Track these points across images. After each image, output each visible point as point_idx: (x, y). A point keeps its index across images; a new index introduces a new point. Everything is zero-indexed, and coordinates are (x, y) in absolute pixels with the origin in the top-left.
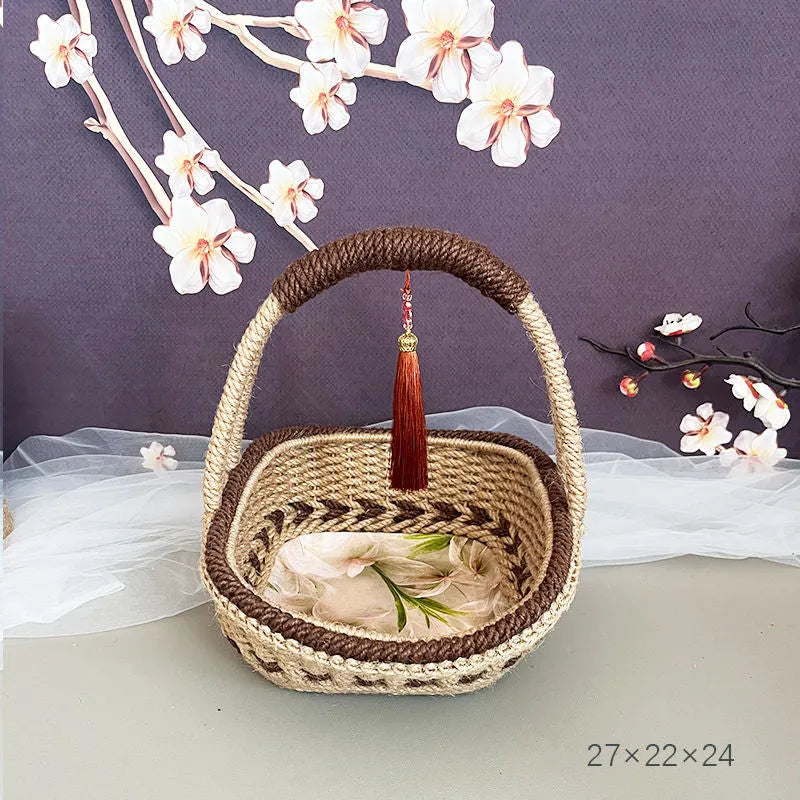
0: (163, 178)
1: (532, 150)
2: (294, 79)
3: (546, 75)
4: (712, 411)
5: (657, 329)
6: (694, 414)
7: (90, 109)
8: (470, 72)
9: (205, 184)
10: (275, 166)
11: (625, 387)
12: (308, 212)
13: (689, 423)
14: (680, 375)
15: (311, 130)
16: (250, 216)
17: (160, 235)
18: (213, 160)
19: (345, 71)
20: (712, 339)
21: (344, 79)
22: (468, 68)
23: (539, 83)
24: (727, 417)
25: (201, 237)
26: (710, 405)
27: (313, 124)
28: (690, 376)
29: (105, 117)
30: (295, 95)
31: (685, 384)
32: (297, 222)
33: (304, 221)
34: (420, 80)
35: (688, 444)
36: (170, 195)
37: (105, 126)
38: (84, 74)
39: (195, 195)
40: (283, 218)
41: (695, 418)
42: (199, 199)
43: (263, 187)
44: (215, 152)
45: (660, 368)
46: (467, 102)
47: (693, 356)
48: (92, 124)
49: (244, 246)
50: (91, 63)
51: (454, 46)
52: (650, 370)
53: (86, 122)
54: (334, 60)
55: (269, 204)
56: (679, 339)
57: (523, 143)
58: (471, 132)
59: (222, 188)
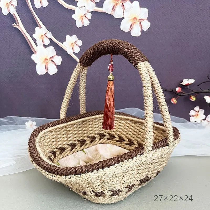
0: (35, 40)
1: (142, 31)
2: (73, 12)
3: (146, 10)
4: (199, 109)
5: (181, 83)
6: (193, 110)
7: (14, 21)
8: (124, 9)
9: (47, 42)
10: (68, 37)
11: (173, 101)
12: (77, 50)
13: (192, 113)
14: (189, 97)
15: (78, 26)
16: (60, 51)
17: (33, 57)
18: (50, 35)
19: (88, 9)
20: (198, 86)
21: (88, 12)
22: (123, 9)
23: (144, 13)
24: (203, 111)
25: (45, 58)
26: (198, 107)
27: (79, 24)
28: (192, 97)
29: (18, 23)
30: (74, 16)
31: (191, 99)
32: (74, 53)
33: (76, 53)
34: (110, 12)
35: (192, 119)
36: (37, 45)
37: (18, 26)
38: (13, 11)
39: (44, 45)
40: (70, 52)
41: (194, 111)
42: (45, 46)
43: (64, 43)
44: (50, 33)
45: (183, 95)
46: (123, 18)
47: (193, 91)
48: (15, 25)
49: (58, 60)
50: (15, 8)
51: (119, 2)
52: (180, 96)
53: (13, 25)
54: (85, 6)
55: (66, 48)
56: (188, 86)
57: (140, 29)
58: (125, 27)
59: (52, 43)
